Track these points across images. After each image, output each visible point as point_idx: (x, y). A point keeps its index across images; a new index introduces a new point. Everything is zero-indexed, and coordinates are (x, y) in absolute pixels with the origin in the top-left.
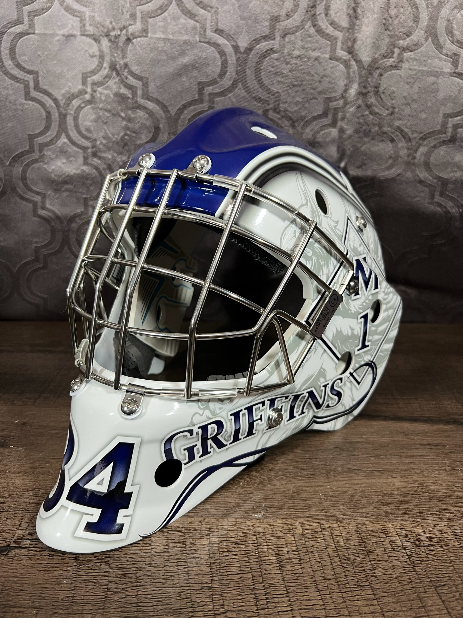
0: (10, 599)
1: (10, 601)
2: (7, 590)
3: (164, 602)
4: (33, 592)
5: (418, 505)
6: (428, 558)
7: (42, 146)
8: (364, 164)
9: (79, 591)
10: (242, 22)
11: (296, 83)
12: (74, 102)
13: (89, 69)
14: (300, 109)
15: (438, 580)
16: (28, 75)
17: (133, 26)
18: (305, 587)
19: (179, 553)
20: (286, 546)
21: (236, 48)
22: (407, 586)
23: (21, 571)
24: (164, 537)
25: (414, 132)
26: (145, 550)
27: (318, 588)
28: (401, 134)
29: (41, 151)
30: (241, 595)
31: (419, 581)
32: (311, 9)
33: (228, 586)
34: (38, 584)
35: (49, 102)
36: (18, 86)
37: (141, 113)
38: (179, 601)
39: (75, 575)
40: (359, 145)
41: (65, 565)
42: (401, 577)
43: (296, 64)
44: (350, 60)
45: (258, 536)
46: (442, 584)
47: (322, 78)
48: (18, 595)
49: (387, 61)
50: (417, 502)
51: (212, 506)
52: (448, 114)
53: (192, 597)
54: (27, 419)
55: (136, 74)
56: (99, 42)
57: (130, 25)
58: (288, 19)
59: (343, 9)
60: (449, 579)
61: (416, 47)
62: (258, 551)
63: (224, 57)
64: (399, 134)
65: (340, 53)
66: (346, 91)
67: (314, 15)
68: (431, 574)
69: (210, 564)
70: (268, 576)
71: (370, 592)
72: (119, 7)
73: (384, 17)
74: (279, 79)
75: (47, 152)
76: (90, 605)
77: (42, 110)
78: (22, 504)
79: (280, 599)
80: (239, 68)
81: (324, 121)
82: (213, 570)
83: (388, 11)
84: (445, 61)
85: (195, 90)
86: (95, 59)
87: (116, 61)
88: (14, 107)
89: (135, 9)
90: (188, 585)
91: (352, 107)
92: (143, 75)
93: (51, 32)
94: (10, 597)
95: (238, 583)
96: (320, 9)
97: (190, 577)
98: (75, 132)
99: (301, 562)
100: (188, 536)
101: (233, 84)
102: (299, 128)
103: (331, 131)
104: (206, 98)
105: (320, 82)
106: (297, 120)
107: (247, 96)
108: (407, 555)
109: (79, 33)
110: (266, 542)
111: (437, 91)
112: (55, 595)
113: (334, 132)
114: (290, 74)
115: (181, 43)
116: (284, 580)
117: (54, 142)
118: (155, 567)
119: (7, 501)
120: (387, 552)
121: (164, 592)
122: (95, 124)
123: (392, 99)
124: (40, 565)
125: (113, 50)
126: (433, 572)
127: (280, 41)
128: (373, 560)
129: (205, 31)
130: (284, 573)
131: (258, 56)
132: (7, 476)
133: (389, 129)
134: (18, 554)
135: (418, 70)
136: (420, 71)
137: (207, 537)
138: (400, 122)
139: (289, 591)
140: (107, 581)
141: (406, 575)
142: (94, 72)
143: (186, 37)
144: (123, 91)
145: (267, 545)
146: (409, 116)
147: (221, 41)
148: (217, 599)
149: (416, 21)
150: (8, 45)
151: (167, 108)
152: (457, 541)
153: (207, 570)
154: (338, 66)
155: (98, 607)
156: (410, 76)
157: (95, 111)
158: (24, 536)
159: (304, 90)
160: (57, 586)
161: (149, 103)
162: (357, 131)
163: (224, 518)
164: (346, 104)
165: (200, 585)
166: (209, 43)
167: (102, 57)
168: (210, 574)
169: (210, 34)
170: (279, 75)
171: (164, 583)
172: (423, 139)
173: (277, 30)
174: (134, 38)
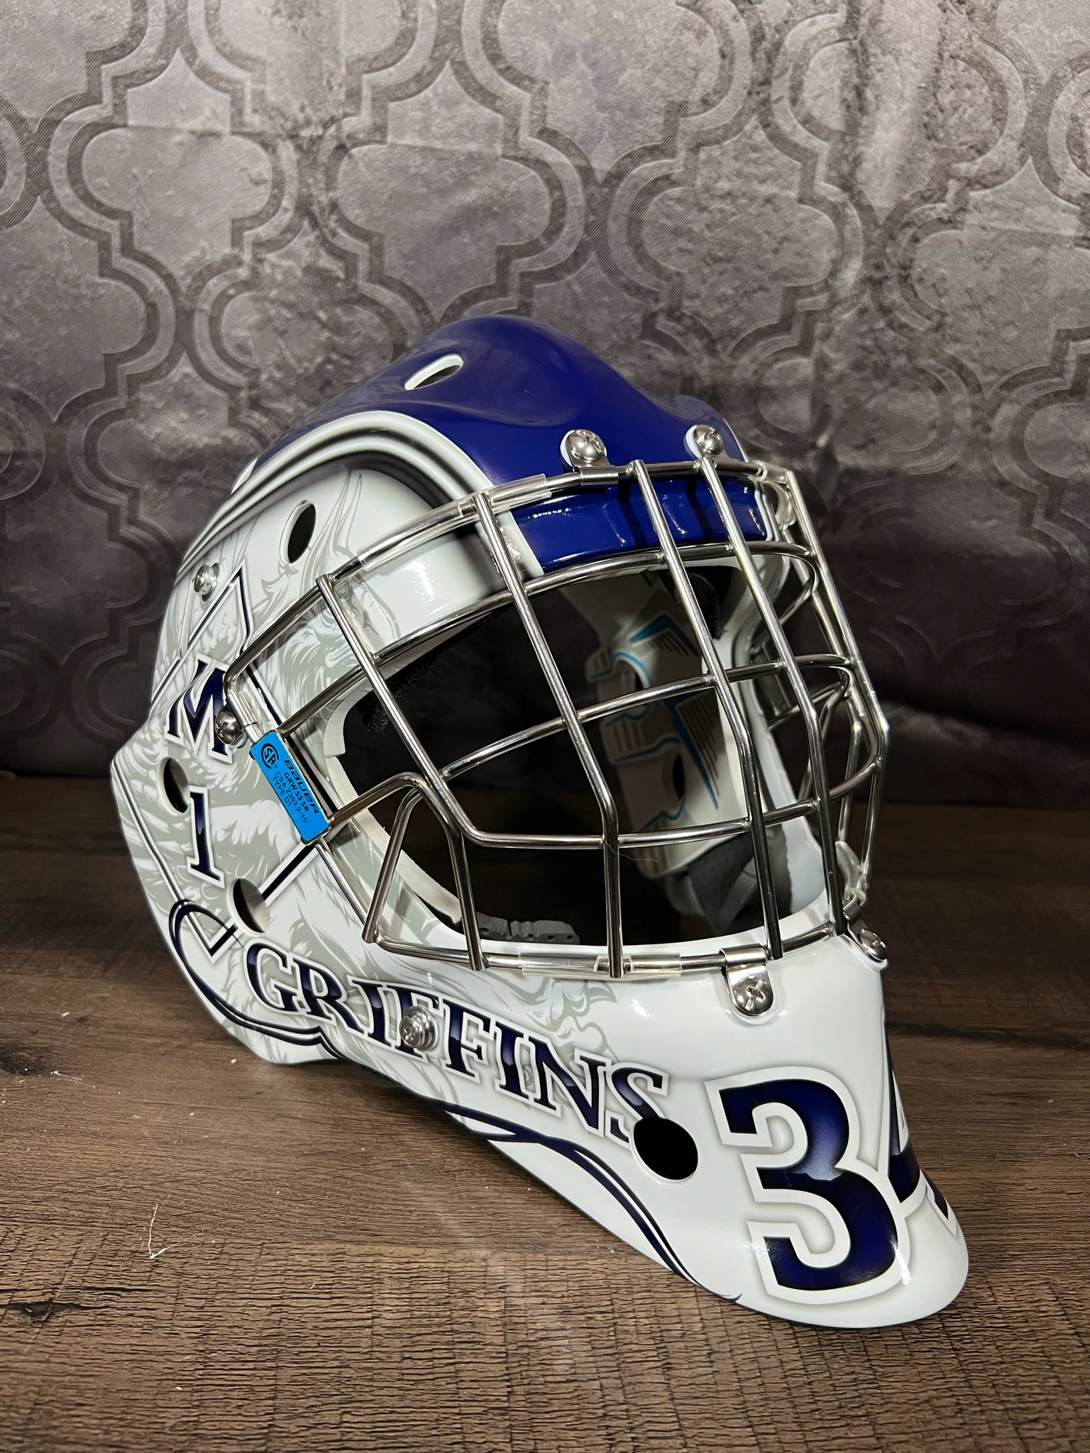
0: (55, 1423)
1: (55, 1428)
2: (47, 1403)
3: (400, 1440)
4: (105, 1410)
5: (980, 1235)
6: (1002, 1356)
7: (135, 382)
8: (873, 441)
9: (209, 1411)
10: (602, 116)
11: (721, 254)
12: (211, 283)
13: (250, 211)
14: (730, 312)
15: (1023, 1409)
16: (109, 221)
17: (354, 119)
18: (720, 1417)
19: (436, 1330)
20: (677, 1320)
21: (586, 173)
22: (951, 1420)
23: (78, 1362)
24: (403, 1291)
25: (989, 369)
26: (358, 1319)
27: (751, 1419)
28: (959, 373)
29: (131, 390)
30: (575, 1429)
31: (979, 1409)
32: (759, 89)
33: (546, 1409)
34: (119, 1391)
35: (155, 283)
36: (85, 245)
37: (364, 314)
38: (436, 1439)
39: (201, 1372)
40: (862, 397)
41: (178, 1350)
42: (938, 1398)
43: (722, 211)
44: (844, 205)
45: (614, 1296)
46: (1032, 1417)
47: (780, 243)
48: (73, 1416)
49: (931, 209)
50: (978, 1228)
51: (510, 1222)
52: (1069, 331)
53: (465, 1431)
54: (90, 1010)
55: (357, 227)
56: (274, 151)
57: (345, 115)
58: (705, 111)
59: (832, 89)
60: (1046, 1407)
61: (998, 179)
62: (615, 1331)
63: (557, 194)
64: (954, 374)
65: (824, 188)
66: (834, 274)
67: (765, 102)
68: (1007, 1395)
69: (507, 1357)
70: (637, 1389)
71: (868, 1431)
72: (321, 74)
73: (924, 110)
74: (682, 243)
75: (146, 396)
76: (235, 1442)
77: (138, 299)
78: (80, 1207)
79: (664, 1442)
80: (592, 218)
81: (782, 340)
82: (512, 1371)
83: (934, 95)
84: (1064, 211)
85: (490, 265)
86: (262, 188)
87: (311, 195)
88: (73, 291)
89: (359, 79)
90: (456, 1404)
91: (847, 310)
92: (372, 229)
93: (163, 125)
94: (55, 1419)
95: (568, 1401)
96: (780, 89)
97: (461, 1385)
98: (212, 352)
99: (713, 1358)
100: (456, 1290)
101: (576, 254)
102: (724, 356)
103: (798, 364)
104: (514, 282)
105: (776, 251)
106: (721, 338)
107: (608, 281)
108: (954, 1349)
109: (228, 129)
110: (634, 1311)
111: (1043, 278)
112: (156, 1416)
113: (805, 366)
114: (707, 234)
115: (462, 158)
116: (672, 1399)
117: (164, 372)
118: (381, 1360)
119: (47, 1199)
120: (908, 1342)
121: (402, 1418)
122: (255, 333)
123: (940, 296)
124: (121, 1349)
125: (304, 170)
126: (1012, 1390)
127: (687, 159)
128: (876, 1357)
129: (516, 133)
130: (673, 1382)
131: (636, 192)
132: (45, 1141)
133: (932, 362)
134: (71, 1322)
135: (1001, 230)
136: (1005, 232)
137: (500, 1295)
138: (958, 347)
139: (683, 1423)
140: (273, 1390)
141: (950, 1394)
142: (259, 218)
143: (473, 147)
144: (325, 262)
145: (635, 1318)
146: (979, 333)
147: (553, 155)
148: (522, 1437)
149: (999, 120)
150: (65, 151)
151: (424, 304)
152: (1068, 1320)
153: (499, 1369)
154: (817, 216)
155: (252, 1446)
156: (983, 244)
157: (259, 305)
158: (84, 1281)
159: (738, 270)
160: (160, 1396)
161: (384, 291)
162: (857, 366)
163: (537, 1252)
164: (833, 303)
165: (483, 1404)
166: (524, 160)
167: (278, 184)
168: (507, 1381)
169: (527, 139)
170: (682, 235)
171: (402, 1398)
172: (1009, 385)
173: (680, 135)
174: (355, 146)
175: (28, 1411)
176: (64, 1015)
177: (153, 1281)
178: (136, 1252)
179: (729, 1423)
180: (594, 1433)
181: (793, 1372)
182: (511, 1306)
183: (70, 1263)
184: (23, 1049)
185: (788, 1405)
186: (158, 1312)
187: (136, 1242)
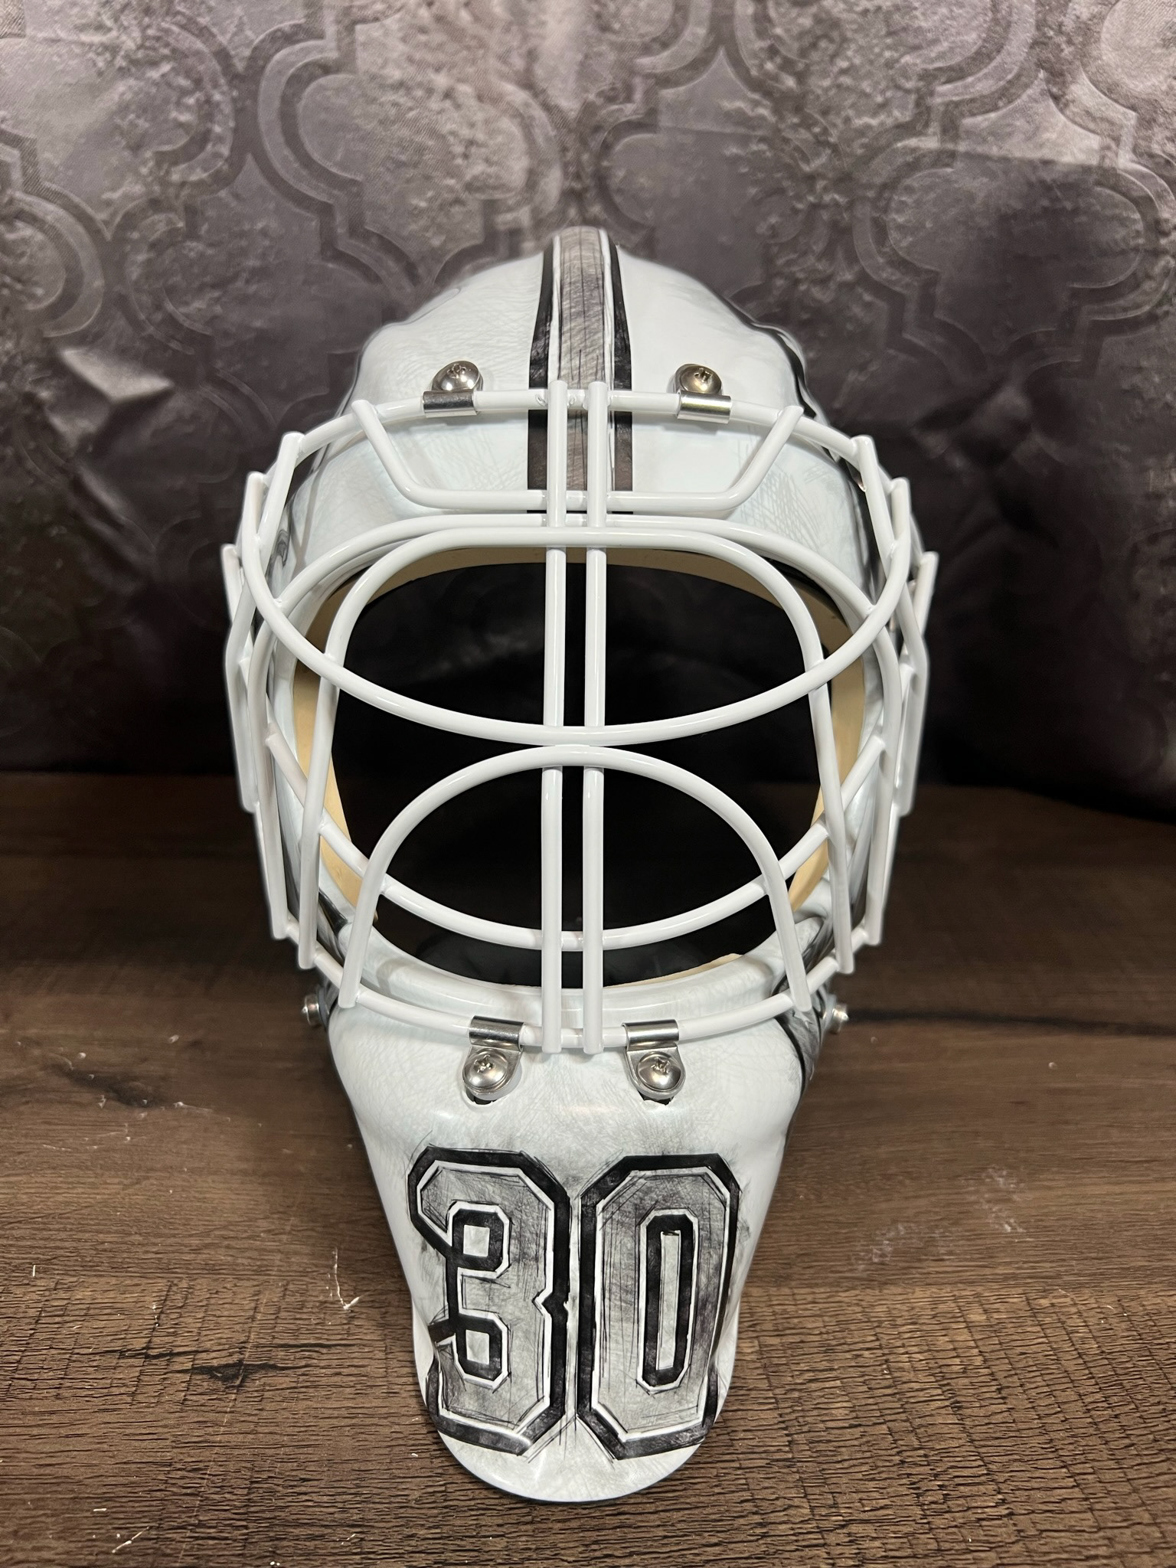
175: (245, 1491)
176: (174, 1038)
177: (354, 1334)
178: (325, 1302)
179: (1040, 1464)
180: (895, 1483)
181: (1095, 1405)
182: (766, 1346)
183: (253, 1318)
184: (136, 1078)
185: (1099, 1441)
186: (369, 1369)
187: (323, 1291)
